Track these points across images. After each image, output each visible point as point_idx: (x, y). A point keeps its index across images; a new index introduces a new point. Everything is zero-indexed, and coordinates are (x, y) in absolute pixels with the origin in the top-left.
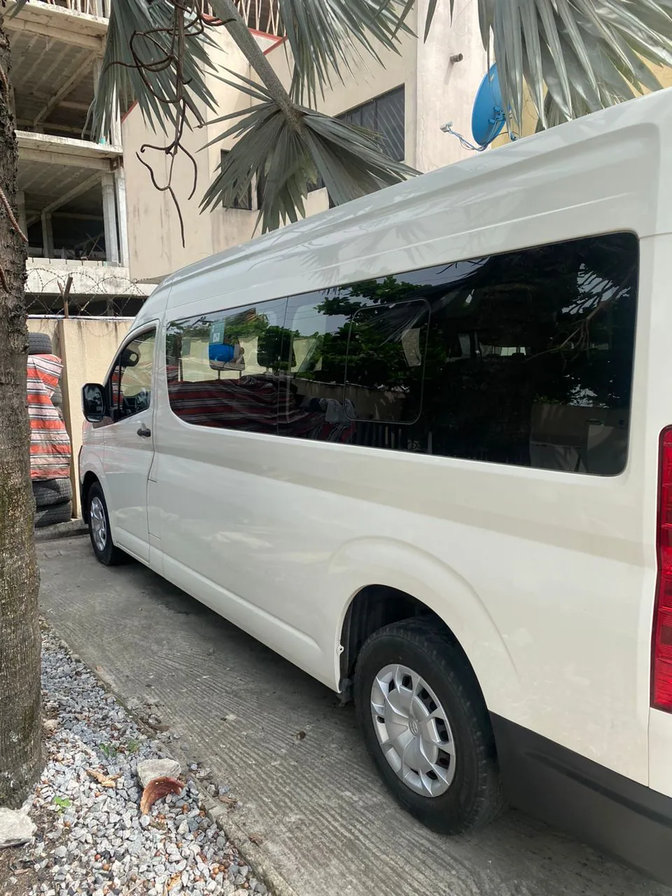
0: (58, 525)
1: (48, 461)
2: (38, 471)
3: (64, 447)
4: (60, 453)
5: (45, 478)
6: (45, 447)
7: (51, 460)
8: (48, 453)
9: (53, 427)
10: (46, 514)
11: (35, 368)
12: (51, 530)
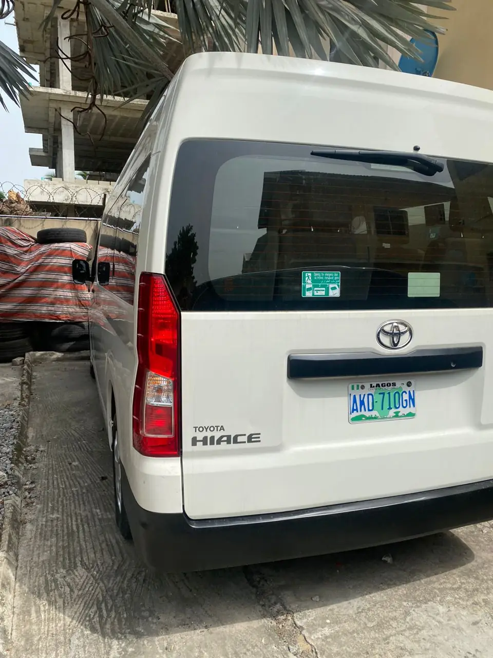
0: (82, 352)
1: (76, 310)
2: (69, 316)
3: (87, 302)
4: (83, 305)
5: (73, 321)
6: (74, 301)
7: (78, 309)
8: (76, 305)
9: (80, 289)
10: (73, 344)
11: (71, 251)
12: (76, 354)
